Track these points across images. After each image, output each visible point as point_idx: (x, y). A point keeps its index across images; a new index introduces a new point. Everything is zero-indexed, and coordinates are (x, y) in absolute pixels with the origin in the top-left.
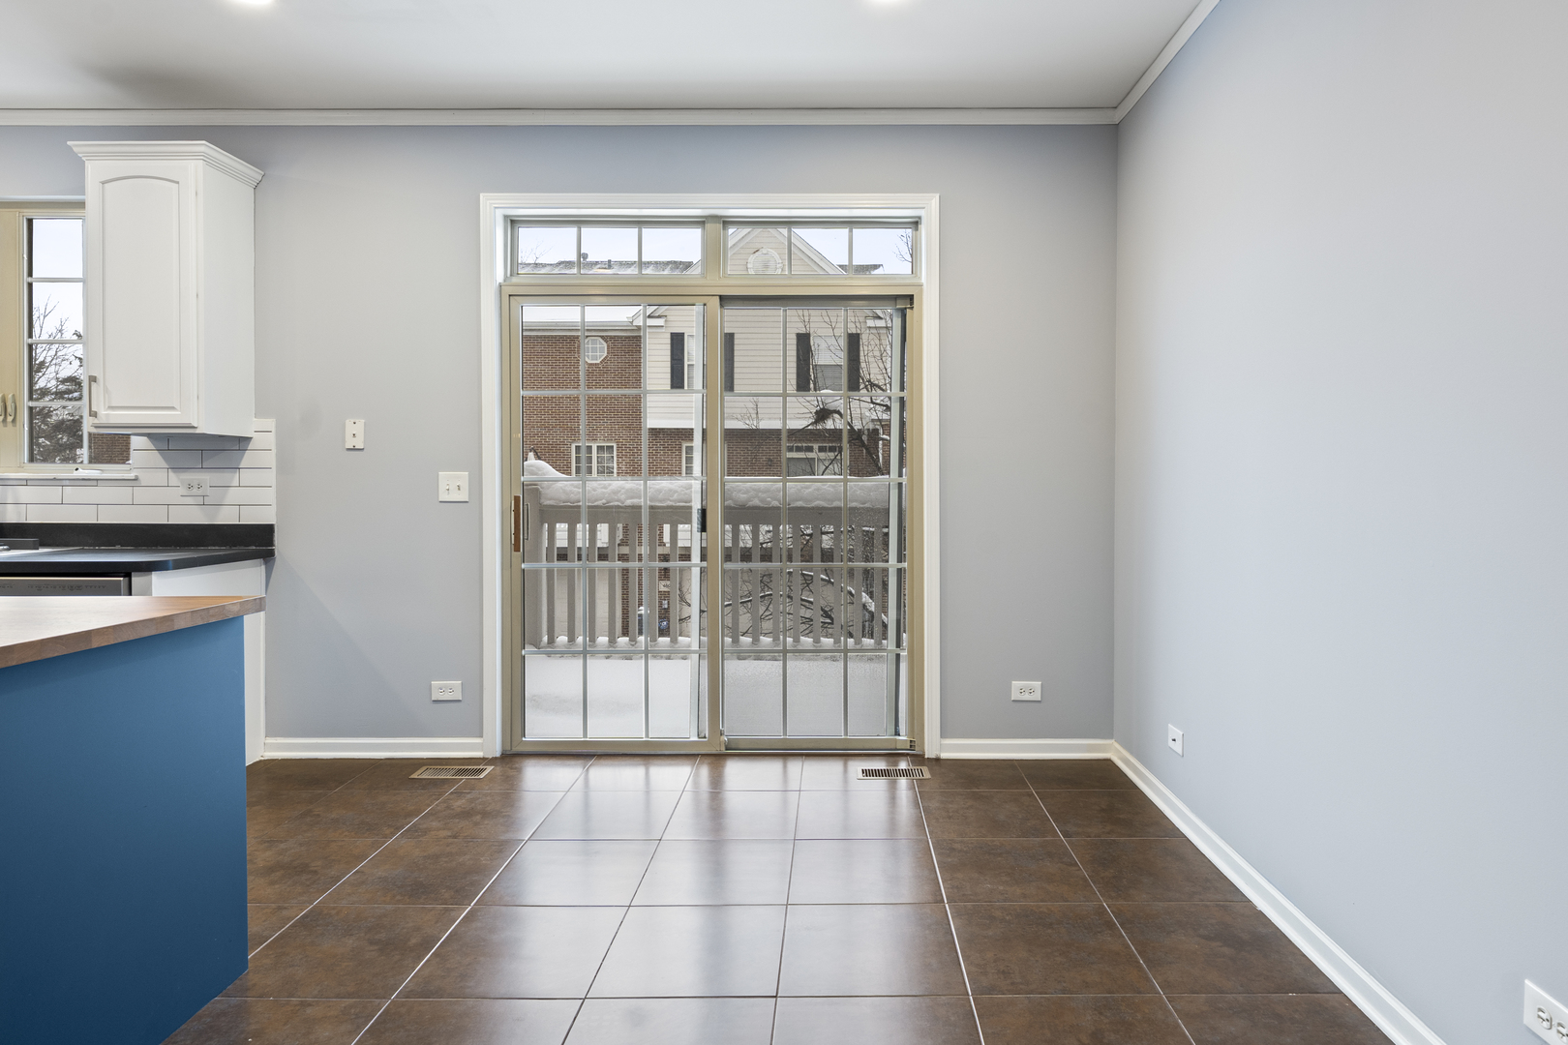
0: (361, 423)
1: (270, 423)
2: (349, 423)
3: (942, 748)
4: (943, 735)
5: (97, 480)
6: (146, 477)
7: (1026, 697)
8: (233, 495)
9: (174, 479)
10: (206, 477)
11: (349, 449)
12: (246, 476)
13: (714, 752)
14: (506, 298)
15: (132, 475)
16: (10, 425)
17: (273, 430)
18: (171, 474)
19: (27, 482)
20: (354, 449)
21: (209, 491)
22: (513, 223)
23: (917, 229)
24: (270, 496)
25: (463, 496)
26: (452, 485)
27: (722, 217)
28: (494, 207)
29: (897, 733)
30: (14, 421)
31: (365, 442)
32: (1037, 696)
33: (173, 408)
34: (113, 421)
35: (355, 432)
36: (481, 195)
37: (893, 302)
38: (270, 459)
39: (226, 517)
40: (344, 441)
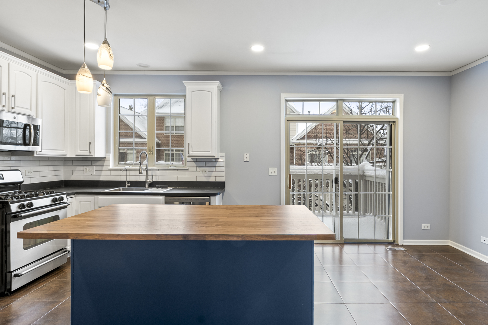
0: (248, 154)
1: (224, 155)
2: (245, 154)
3: (404, 242)
4: (404, 239)
5: (177, 170)
6: (191, 169)
7: (426, 229)
8: (214, 174)
9: (198, 169)
10: (207, 169)
11: (245, 162)
12: (218, 169)
13: (341, 243)
14: (286, 121)
15: (187, 168)
16: (151, 155)
17: (225, 156)
18: (197, 168)
19: (158, 170)
20: (247, 162)
21: (207, 173)
22: (286, 100)
23: (394, 103)
24: (224, 174)
25: (275, 174)
26: (273, 171)
27: (343, 100)
28: (283, 96)
29: (388, 238)
30: (152, 154)
31: (249, 160)
32: (429, 228)
33: (209, 152)
34: (193, 155)
35: (247, 157)
36: (281, 94)
37: (388, 123)
38: (224, 164)
39: (212, 180)
40: (244, 159)
